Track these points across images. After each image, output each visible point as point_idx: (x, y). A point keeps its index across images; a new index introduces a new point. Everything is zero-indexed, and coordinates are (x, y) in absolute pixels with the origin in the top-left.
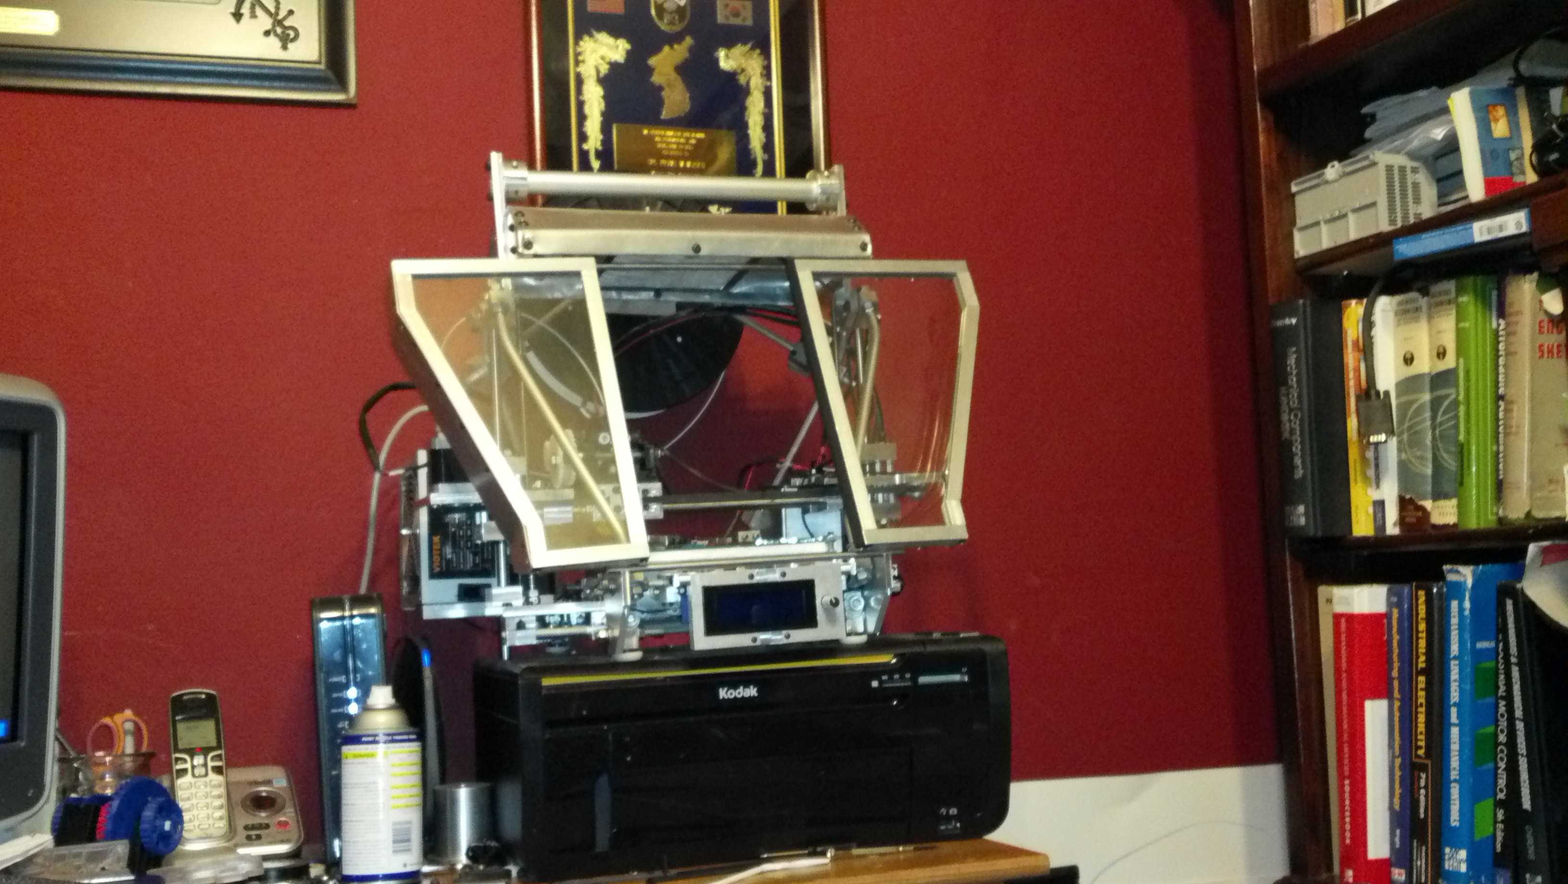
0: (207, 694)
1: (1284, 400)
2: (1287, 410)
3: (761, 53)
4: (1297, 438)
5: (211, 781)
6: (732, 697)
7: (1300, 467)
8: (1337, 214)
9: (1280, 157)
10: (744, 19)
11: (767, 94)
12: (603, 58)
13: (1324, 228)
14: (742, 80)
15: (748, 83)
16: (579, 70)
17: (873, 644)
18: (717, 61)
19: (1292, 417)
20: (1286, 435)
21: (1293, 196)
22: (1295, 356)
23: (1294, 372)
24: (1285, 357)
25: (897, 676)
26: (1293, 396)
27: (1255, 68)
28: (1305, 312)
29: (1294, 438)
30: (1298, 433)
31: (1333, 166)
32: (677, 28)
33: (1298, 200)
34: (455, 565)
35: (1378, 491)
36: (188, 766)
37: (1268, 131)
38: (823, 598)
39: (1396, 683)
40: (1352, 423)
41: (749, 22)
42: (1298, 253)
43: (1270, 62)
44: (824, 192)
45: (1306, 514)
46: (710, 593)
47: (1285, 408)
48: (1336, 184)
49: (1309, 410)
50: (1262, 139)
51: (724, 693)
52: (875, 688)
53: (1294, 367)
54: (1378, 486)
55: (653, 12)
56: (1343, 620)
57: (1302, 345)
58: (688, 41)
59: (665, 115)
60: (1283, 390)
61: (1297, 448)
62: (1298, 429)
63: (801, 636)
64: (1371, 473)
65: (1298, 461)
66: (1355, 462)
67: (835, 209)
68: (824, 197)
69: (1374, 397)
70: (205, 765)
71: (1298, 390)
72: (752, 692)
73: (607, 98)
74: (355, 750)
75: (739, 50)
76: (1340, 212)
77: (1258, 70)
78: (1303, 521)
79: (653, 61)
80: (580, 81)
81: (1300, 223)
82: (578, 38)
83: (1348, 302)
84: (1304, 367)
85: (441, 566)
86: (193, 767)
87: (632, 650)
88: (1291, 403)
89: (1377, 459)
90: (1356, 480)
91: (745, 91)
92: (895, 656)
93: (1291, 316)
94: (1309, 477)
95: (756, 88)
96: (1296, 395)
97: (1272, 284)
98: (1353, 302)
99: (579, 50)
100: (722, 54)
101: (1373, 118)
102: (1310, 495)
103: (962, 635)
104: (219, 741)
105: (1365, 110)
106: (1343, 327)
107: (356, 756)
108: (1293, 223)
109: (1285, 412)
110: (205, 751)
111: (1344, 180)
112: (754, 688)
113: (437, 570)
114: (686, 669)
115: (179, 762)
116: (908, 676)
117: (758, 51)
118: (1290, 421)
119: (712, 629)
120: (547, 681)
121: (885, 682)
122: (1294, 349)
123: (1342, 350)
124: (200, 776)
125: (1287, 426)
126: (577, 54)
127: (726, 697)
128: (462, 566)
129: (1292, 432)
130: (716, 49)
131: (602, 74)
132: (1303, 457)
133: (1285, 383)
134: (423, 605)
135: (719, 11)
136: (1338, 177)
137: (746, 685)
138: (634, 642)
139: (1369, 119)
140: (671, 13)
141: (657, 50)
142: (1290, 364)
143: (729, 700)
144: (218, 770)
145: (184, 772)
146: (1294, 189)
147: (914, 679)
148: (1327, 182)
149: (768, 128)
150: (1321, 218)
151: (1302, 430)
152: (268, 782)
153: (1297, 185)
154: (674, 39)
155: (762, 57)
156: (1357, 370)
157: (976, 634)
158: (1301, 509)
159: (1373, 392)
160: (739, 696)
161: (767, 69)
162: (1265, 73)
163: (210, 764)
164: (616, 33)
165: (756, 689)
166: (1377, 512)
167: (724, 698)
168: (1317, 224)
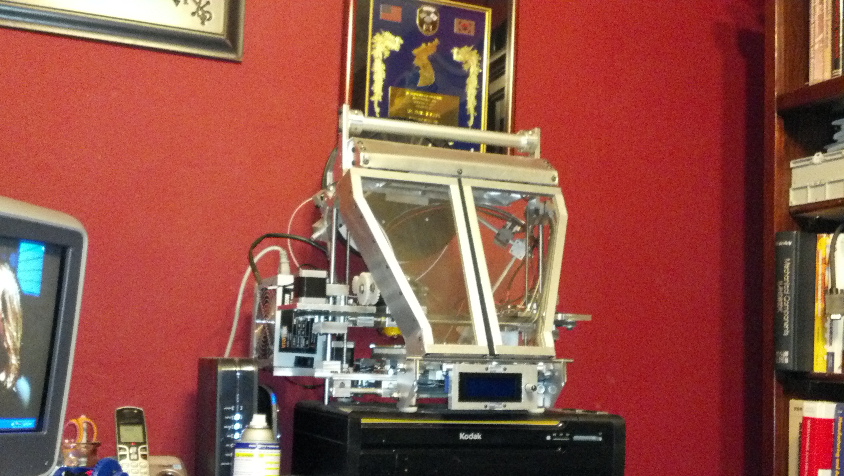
0: (138, 410)
1: (780, 289)
2: (782, 296)
3: (478, 52)
4: (787, 312)
5: (140, 463)
6: (467, 439)
7: (788, 329)
8: (818, 183)
9: (786, 145)
10: (470, 32)
11: (480, 76)
12: (386, 47)
13: (810, 190)
14: (465, 67)
15: (469, 69)
16: (372, 53)
17: (547, 415)
18: (451, 55)
19: (785, 299)
20: (780, 309)
21: (791, 169)
22: (789, 264)
23: (788, 273)
24: (783, 264)
25: (561, 435)
26: (786, 287)
27: (776, 93)
28: (797, 239)
29: (785, 311)
30: (788, 308)
31: (818, 155)
32: (431, 33)
33: (794, 172)
34: (294, 344)
35: (831, 347)
36: (127, 453)
37: (780, 130)
38: (526, 386)
39: (838, 461)
40: (819, 306)
41: (472, 34)
42: (792, 203)
43: (783, 92)
44: (528, 143)
45: (789, 357)
46: (464, 377)
47: (780, 294)
48: (819, 166)
49: (795, 296)
50: (777, 135)
51: (462, 436)
52: (548, 441)
53: (788, 270)
54: (831, 344)
55: (418, 22)
56: (809, 422)
57: (794, 257)
58: (436, 42)
59: (420, 83)
60: (781, 283)
61: (786, 318)
62: (788, 306)
63: (511, 406)
64: (827, 335)
65: (786, 325)
66: (819, 328)
67: (533, 154)
68: (528, 147)
69: (834, 292)
70: (137, 453)
71: (789, 284)
72: (478, 437)
73: (388, 71)
74: (244, 452)
75: (466, 49)
76: (820, 182)
77: (777, 95)
78: (787, 361)
79: (415, 52)
80: (372, 61)
81: (794, 186)
82: (374, 34)
83: (821, 235)
84: (794, 271)
85: (286, 344)
86: (130, 454)
87: (411, 406)
88: (785, 291)
89: (831, 328)
90: (818, 339)
91: (466, 75)
92: (561, 422)
93: (788, 240)
94: (792, 335)
95: (473, 73)
96: (788, 287)
97: (776, 220)
98: (825, 235)
99: (374, 41)
100: (455, 51)
101: (839, 128)
102: (792, 346)
103: (598, 413)
104: (144, 438)
105: (835, 123)
106: (817, 249)
107: (244, 456)
108: (790, 185)
109: (780, 296)
110: (137, 444)
111: (825, 164)
112: (480, 434)
113: (284, 346)
114: (441, 420)
115: (121, 450)
116: (568, 435)
117: (476, 51)
118: (783, 301)
119: (463, 397)
120: (364, 421)
121: (554, 437)
122: (789, 260)
123: (815, 262)
124: (134, 460)
125: (781, 304)
126: (372, 44)
127: (463, 439)
128: (298, 346)
129: (784, 308)
130: (451, 48)
131: (385, 57)
132: (790, 323)
133: (782, 279)
134: (274, 367)
135: (455, 26)
136: (821, 162)
137: (475, 432)
138: (414, 401)
139: (836, 128)
140: (428, 24)
141: (418, 45)
142: (786, 268)
143: (465, 440)
144: (144, 457)
145: (124, 456)
146: (792, 165)
147: (571, 437)
148: (813, 164)
149: (478, 97)
150: (808, 184)
151: (790, 307)
152: (170, 466)
153: (794, 163)
154: (429, 39)
155: (478, 55)
156: (824, 275)
157: (606, 413)
158: (786, 354)
159: (834, 290)
160: (471, 439)
161: (481, 62)
162: (781, 98)
163: (140, 453)
164: (395, 33)
165: (480, 435)
166: (829, 359)
167: (462, 439)
168: (806, 187)
